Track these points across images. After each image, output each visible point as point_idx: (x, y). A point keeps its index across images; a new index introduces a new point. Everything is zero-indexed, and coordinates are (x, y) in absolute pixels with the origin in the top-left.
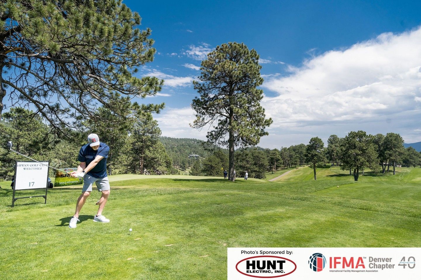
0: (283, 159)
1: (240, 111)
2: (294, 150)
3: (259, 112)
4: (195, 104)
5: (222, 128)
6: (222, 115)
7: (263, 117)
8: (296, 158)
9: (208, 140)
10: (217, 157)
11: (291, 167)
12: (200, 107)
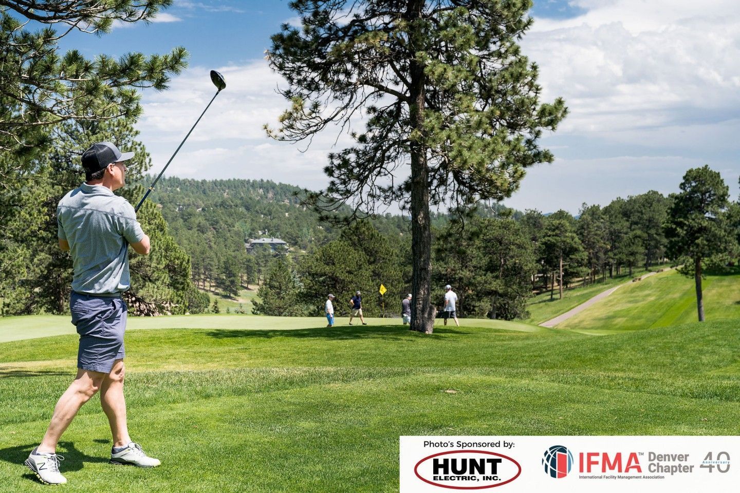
0: (590, 246)
1: (450, 74)
2: (626, 214)
3: (517, 78)
4: (280, 51)
5: (383, 138)
6: (381, 89)
7: (532, 94)
8: (631, 243)
9: (333, 183)
10: (354, 244)
11: (614, 273)
12: (299, 60)
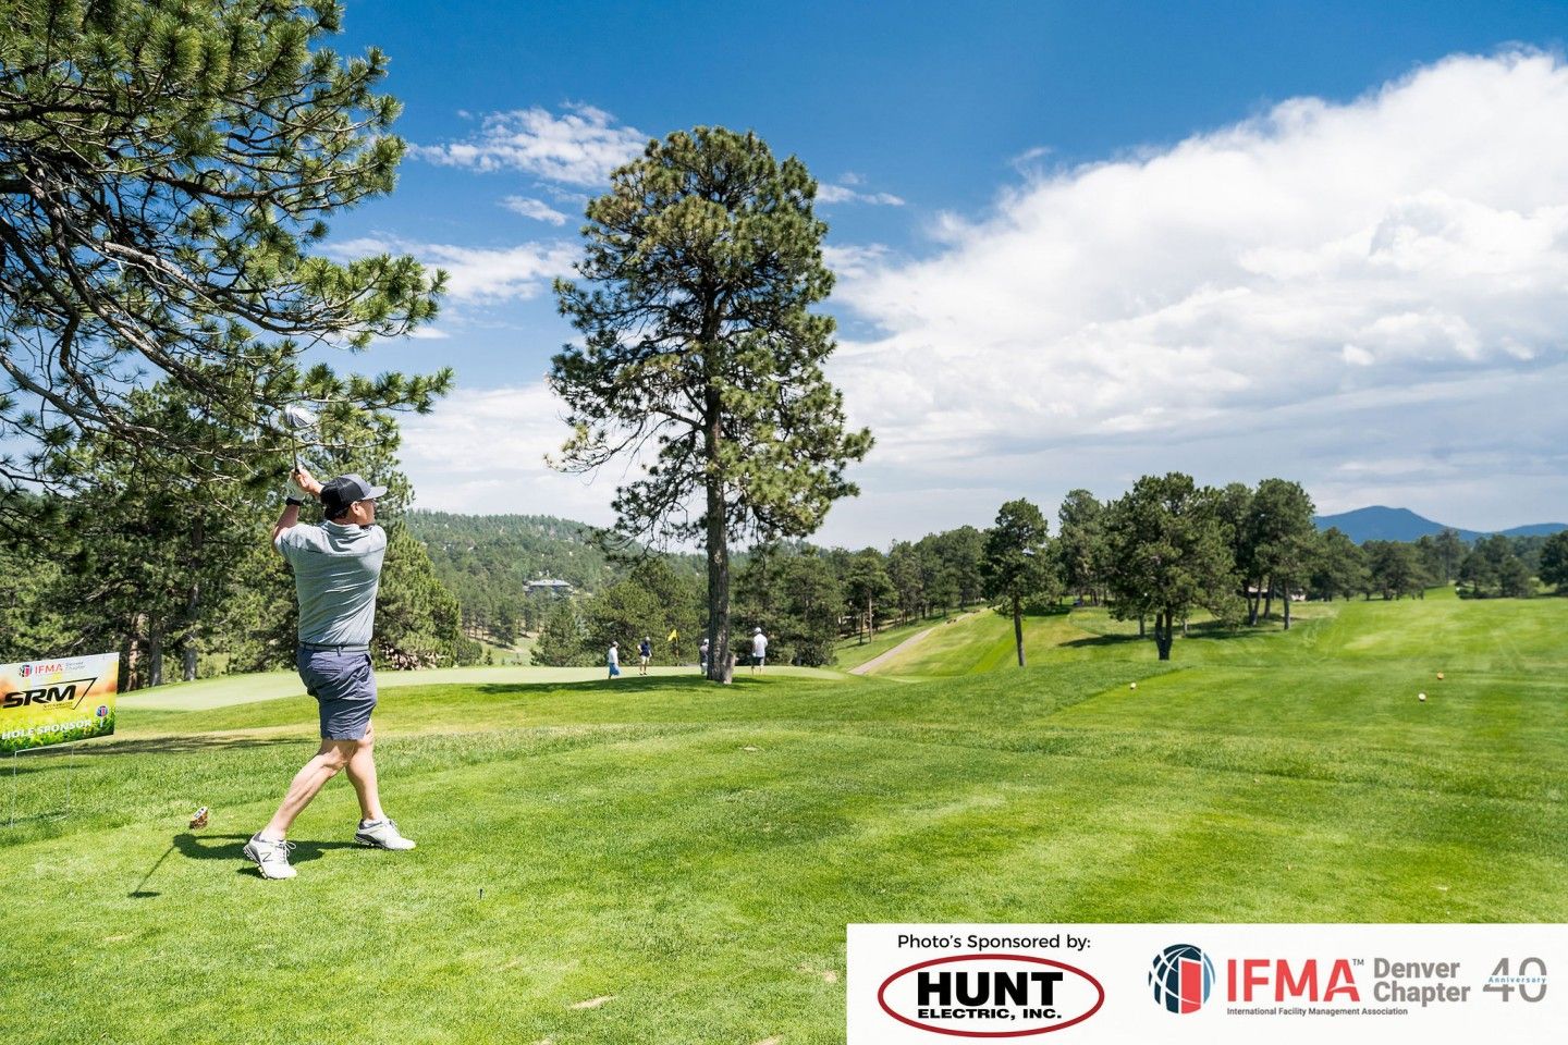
0: (900, 585)
1: (748, 401)
2: (939, 551)
3: (820, 405)
4: (562, 374)
5: (676, 470)
6: (674, 417)
7: (836, 423)
8: (945, 581)
9: (621, 519)
10: (645, 586)
11: (927, 615)
12: (583, 384)
